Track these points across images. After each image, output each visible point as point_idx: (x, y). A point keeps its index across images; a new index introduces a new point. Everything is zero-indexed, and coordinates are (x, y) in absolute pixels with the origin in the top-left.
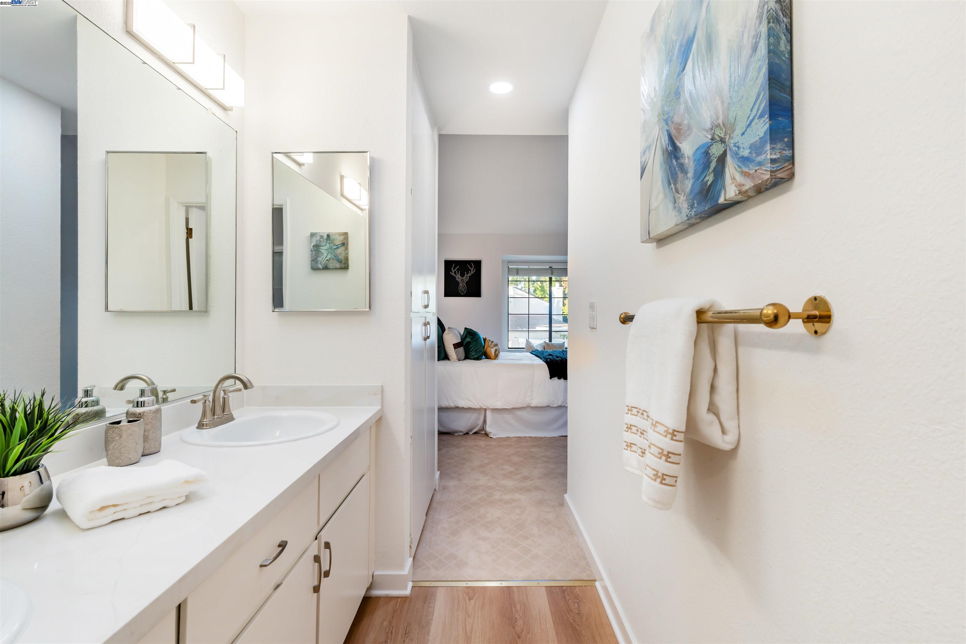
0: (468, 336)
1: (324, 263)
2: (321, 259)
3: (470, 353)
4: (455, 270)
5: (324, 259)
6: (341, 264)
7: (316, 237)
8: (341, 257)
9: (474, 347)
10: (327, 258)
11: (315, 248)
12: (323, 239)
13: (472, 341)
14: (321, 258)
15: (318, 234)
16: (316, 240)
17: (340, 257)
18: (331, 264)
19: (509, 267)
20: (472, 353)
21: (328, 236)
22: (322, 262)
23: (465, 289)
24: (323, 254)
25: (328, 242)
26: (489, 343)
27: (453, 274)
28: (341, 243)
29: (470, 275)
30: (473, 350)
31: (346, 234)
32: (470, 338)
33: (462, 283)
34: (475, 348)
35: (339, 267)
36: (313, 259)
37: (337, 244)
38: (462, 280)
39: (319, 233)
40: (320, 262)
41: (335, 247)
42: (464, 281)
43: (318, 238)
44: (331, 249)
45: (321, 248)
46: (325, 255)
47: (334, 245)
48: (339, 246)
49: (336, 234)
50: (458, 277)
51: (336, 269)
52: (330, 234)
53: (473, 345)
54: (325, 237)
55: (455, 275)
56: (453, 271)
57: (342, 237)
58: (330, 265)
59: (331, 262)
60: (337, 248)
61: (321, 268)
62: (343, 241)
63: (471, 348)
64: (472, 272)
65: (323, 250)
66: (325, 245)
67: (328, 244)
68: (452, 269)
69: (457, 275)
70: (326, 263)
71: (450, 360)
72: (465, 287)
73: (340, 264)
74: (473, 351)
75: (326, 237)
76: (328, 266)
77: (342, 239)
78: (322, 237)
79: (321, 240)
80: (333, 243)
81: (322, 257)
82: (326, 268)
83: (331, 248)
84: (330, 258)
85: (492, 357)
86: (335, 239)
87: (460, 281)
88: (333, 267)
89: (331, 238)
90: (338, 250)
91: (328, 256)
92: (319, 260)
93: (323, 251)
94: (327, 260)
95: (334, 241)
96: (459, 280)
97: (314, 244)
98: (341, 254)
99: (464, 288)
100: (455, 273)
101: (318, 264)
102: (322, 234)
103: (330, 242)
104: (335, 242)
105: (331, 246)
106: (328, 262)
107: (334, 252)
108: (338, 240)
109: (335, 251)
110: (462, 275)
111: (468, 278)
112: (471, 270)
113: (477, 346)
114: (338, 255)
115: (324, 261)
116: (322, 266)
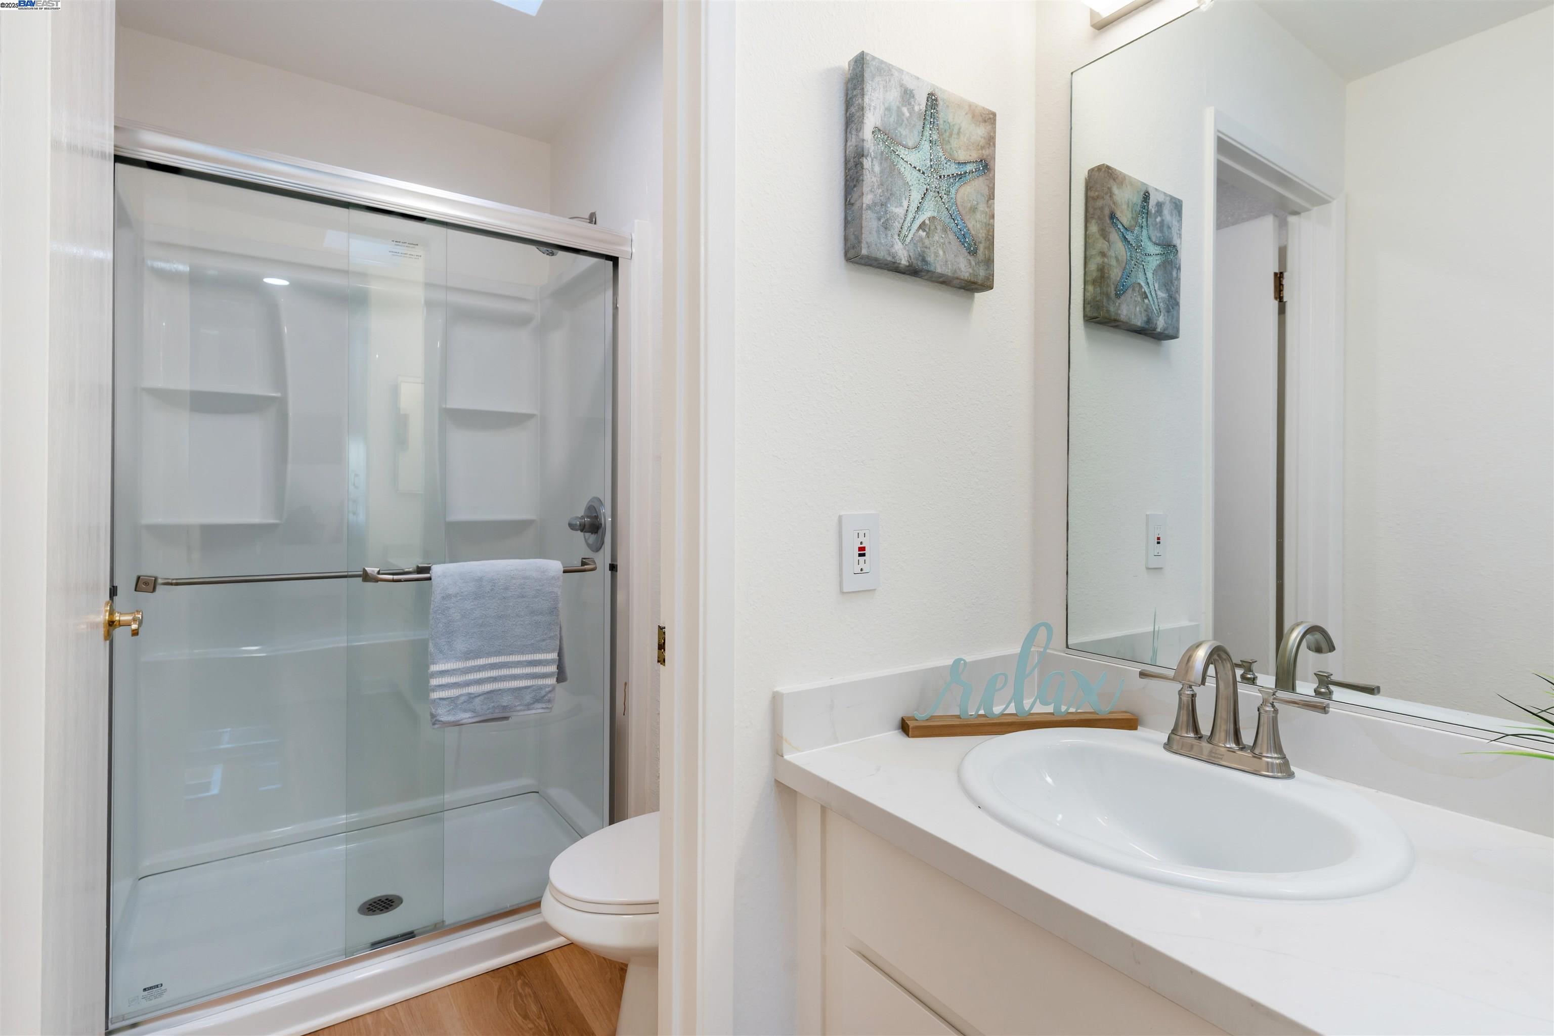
1: (910, 236)
2: (900, 211)
5: (910, 216)
6: (973, 263)
8: (974, 225)
10: (924, 216)
11: (881, 147)
12: (911, 111)
14: (901, 205)
16: (887, 105)
17: (970, 226)
18: (941, 253)
21: (933, 101)
22: (904, 232)
25: (927, 133)
28: (975, 156)
31: (989, 119)
35: (959, 277)
37: (962, 156)
40: (897, 225)
41: (953, 169)
44: (936, 171)
45: (902, 152)
46: (916, 196)
47: (948, 159)
48: (969, 168)
49: (959, 103)
51: (952, 282)
52: (939, 95)
54: (921, 103)
57: (979, 132)
60: (961, 176)
62: (982, 148)
65: (911, 166)
66: (917, 147)
67: (926, 145)
70: (921, 239)
73: (969, 257)
75: (923, 107)
76: (928, 259)
77: (976, 139)
78: (907, 95)
79: (903, 114)
80: (948, 147)
81: (905, 204)
82: (921, 269)
83: (934, 168)
84: (934, 217)
86: (955, 131)
88: (941, 274)
89: (941, 115)
90: (962, 191)
91: (926, 204)
92: (894, 216)
93: (911, 176)
94: (922, 226)
95: (951, 135)
97: (879, 124)
98: (973, 210)
101: (889, 233)
102: (908, 83)
103: (935, 137)
104: (954, 143)
105: (940, 160)
106: (928, 236)
107: (948, 193)
108: (963, 138)
109: (953, 191)
114: (963, 212)
115: (913, 231)
116: (906, 254)
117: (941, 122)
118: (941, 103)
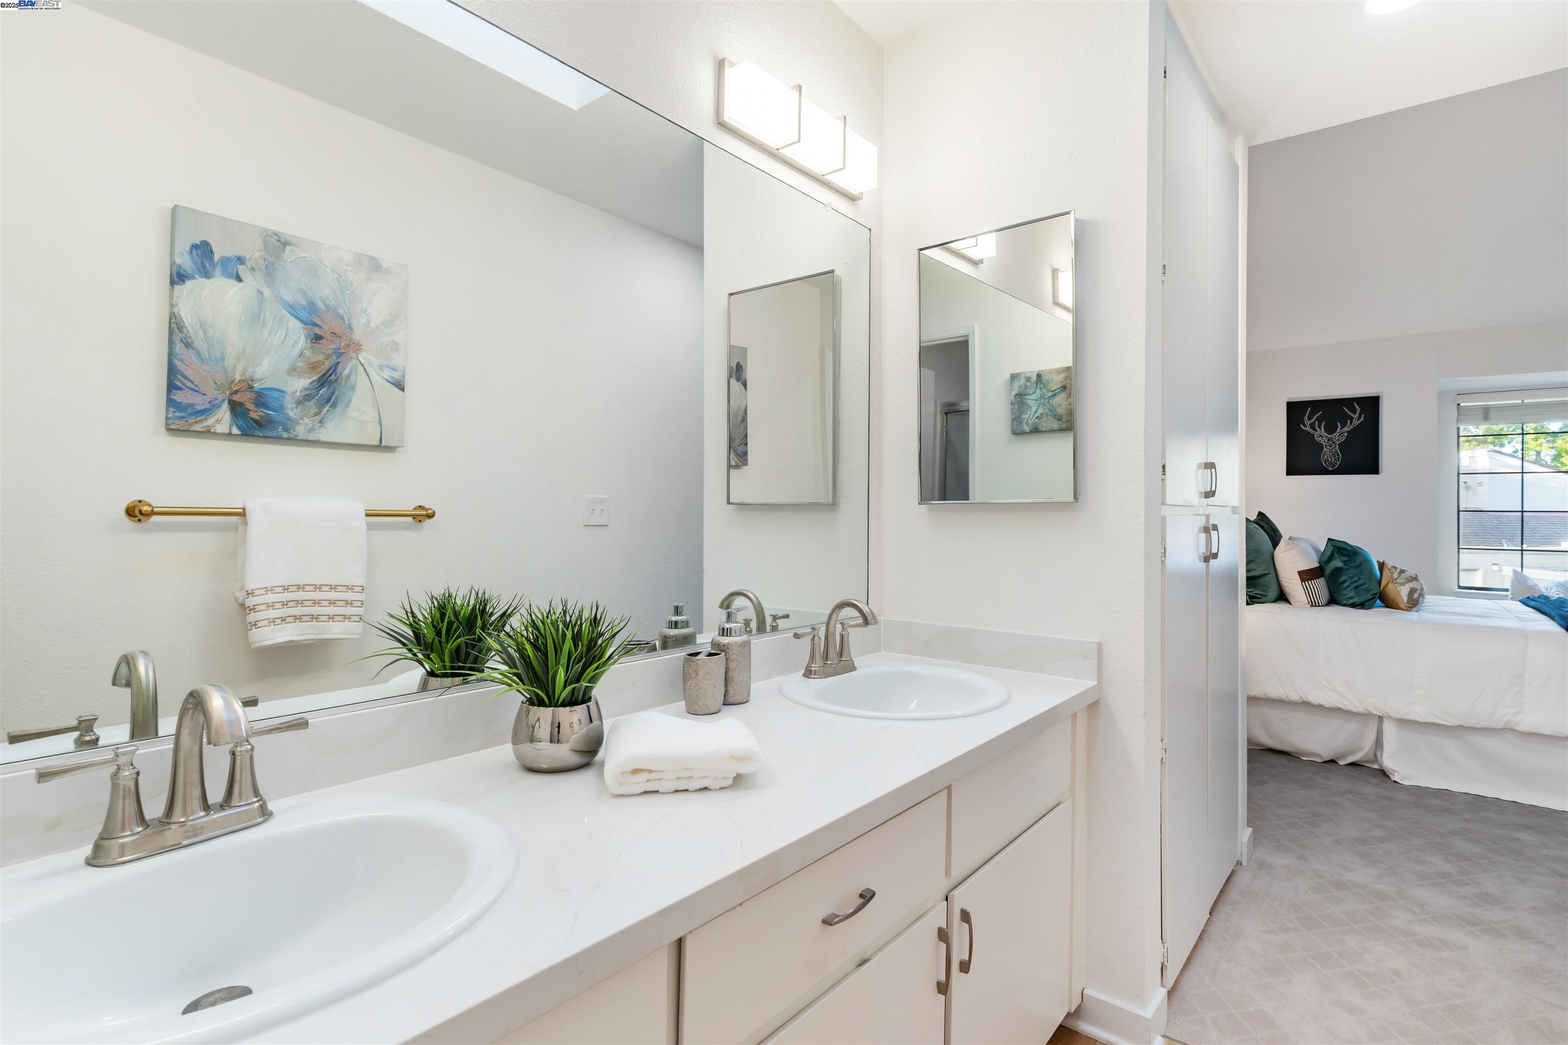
0: (1336, 555)
1: (1031, 422)
2: (1027, 416)
3: (1342, 593)
4: (1313, 420)
5: (1031, 416)
6: (1060, 423)
7: (1019, 381)
8: (1061, 411)
9: (1353, 580)
10: (1038, 414)
11: (1018, 399)
12: (1031, 383)
13: (1347, 567)
14: (1027, 414)
15: (1022, 374)
16: (1020, 386)
17: (1058, 411)
18: (1044, 424)
19: (1462, 405)
20: (1346, 592)
21: (1039, 376)
22: (1029, 422)
23: (1339, 458)
24: (1030, 407)
25: (1039, 386)
26: (1392, 573)
27: (1308, 429)
28: (1062, 385)
29: (1351, 427)
30: (1348, 586)
31: (1068, 370)
32: (1341, 560)
33: (1331, 446)
34: (1355, 582)
35: (1057, 428)
36: (1015, 418)
37: (1054, 388)
38: (1328, 440)
39: (1024, 373)
40: (1025, 421)
41: (1051, 394)
42: (1334, 443)
43: (1022, 381)
44: (1043, 398)
45: (1027, 397)
46: (1034, 409)
47: (1048, 392)
48: (1056, 392)
49: (1051, 371)
50: (1320, 435)
51: (1052, 431)
52: (1041, 373)
53: (1350, 575)
54: (1034, 378)
55: (1311, 431)
56: (1308, 423)
57: (1061, 377)
58: (1042, 425)
59: (1043, 420)
60: (1054, 395)
61: (1028, 431)
62: (1063, 382)
63: (1344, 582)
64: (1356, 423)
65: (1031, 400)
66: (1034, 393)
67: (1038, 391)
68: (1306, 418)
69: (1318, 429)
70: (1036, 422)
71: (1291, 604)
72: (1338, 454)
73: (1059, 422)
74: (1349, 589)
75: (1035, 379)
76: (1039, 428)
77: (1063, 380)
78: (1028, 379)
79: (1027, 385)
80: (1048, 387)
81: (1029, 413)
82: (1035, 431)
83: (1043, 396)
84: (1042, 413)
85: (1402, 606)
86: (1051, 380)
87: (1324, 442)
88: (1048, 429)
89: (1044, 379)
90: (1055, 400)
91: (1039, 410)
92: (1024, 419)
93: (1030, 403)
94: (1037, 418)
95: (1048, 384)
96: (1322, 441)
97: (1016, 393)
98: (1060, 405)
99: (1335, 456)
100: (1312, 426)
101: (1022, 424)
102: (1028, 375)
103: (1042, 386)
104: (1051, 385)
105: (1044, 393)
106: (1040, 420)
107: (1049, 403)
108: (1056, 381)
109: (1051, 401)
110: (1330, 430)
111: (1346, 434)
112: (1351, 419)
113: (1360, 578)
114: (1055, 407)
115: (1033, 420)
116: (1028, 429)
117: (1044, 381)
118: (1042, 375)
